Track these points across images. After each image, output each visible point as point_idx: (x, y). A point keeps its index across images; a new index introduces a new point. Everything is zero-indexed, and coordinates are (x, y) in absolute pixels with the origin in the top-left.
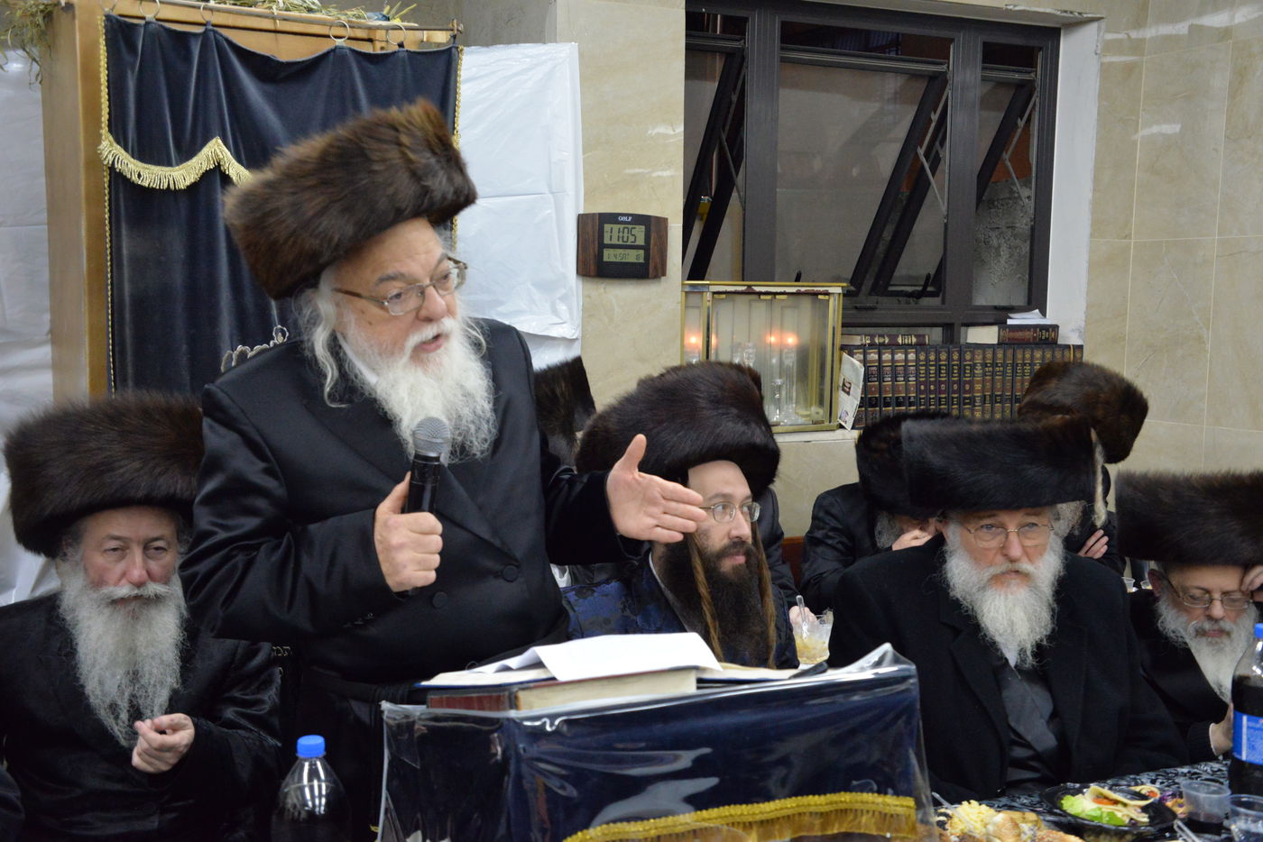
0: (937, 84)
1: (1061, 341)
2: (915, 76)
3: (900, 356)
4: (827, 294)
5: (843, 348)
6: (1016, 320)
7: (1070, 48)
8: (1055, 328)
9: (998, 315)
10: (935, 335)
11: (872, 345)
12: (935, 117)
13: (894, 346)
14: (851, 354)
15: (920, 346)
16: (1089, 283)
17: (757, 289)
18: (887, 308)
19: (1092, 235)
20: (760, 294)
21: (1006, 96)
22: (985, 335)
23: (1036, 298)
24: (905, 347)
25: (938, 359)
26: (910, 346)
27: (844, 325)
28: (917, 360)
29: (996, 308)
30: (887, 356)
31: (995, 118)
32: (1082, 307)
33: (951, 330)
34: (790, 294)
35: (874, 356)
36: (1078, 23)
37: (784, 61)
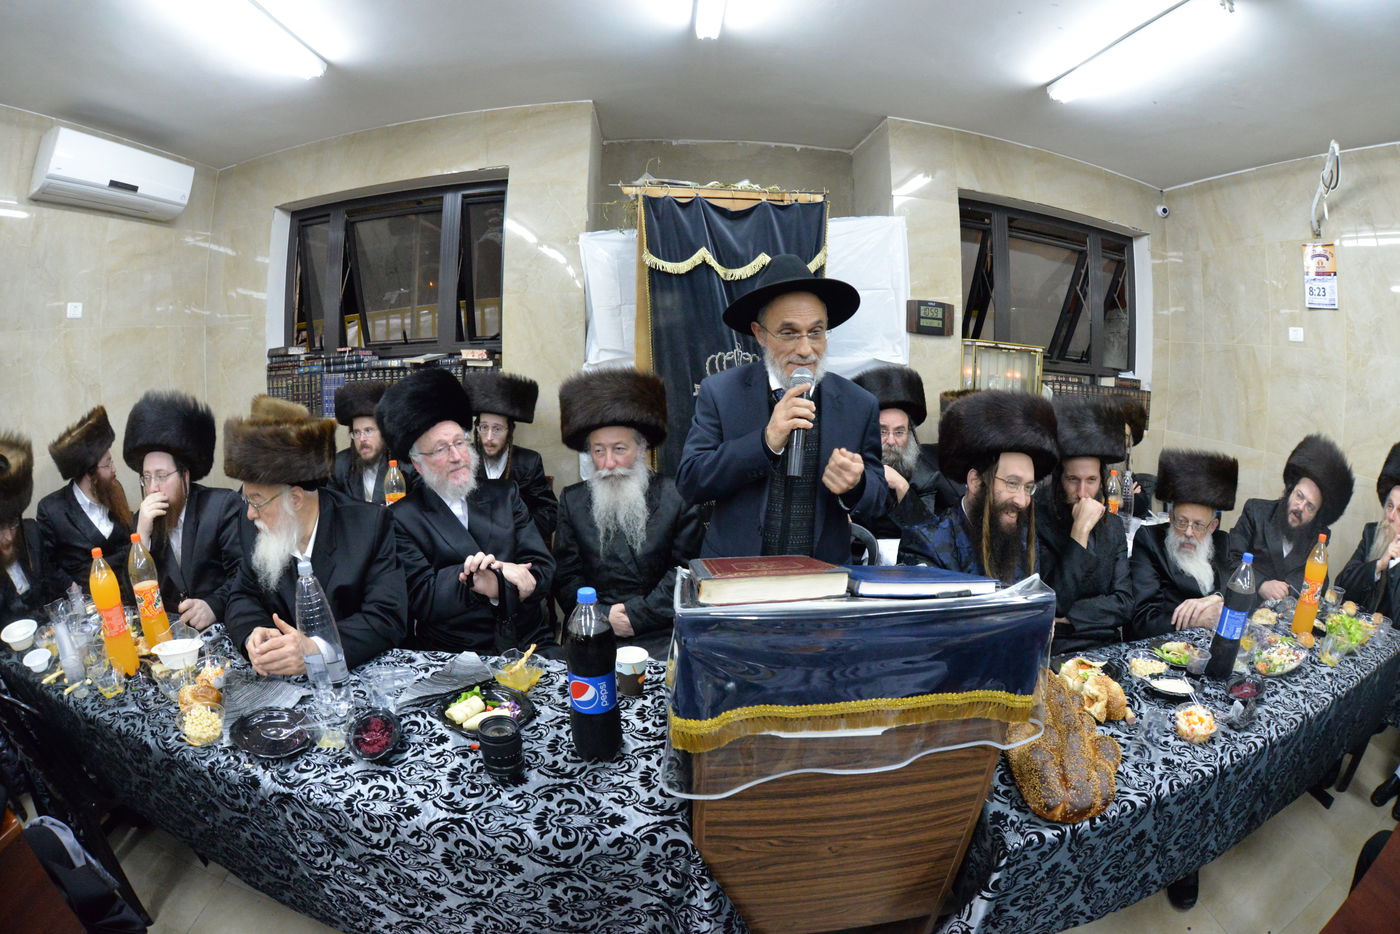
0: (1082, 255)
1: (1142, 389)
2: (1074, 251)
3: (1070, 388)
4: (1035, 351)
5: (1043, 381)
6: (1123, 375)
7: (1136, 245)
8: (1139, 381)
9: (1115, 372)
10: (1086, 380)
11: (1057, 381)
12: (1083, 272)
13: (1067, 383)
14: (1047, 384)
15: (1080, 384)
16: (1154, 360)
17: (1001, 346)
18: (1063, 365)
19: (1154, 337)
20: (1002, 348)
21: (1113, 266)
22: (1108, 382)
23: (1131, 366)
24: (1073, 384)
25: (1087, 391)
26: (1075, 383)
27: (1044, 370)
28: (1078, 391)
29: (1114, 369)
30: (1064, 387)
31: (1109, 277)
32: (1150, 372)
33: (1094, 378)
34: (1017, 350)
35: (1057, 387)
36: (1140, 235)
37: (1010, 236)
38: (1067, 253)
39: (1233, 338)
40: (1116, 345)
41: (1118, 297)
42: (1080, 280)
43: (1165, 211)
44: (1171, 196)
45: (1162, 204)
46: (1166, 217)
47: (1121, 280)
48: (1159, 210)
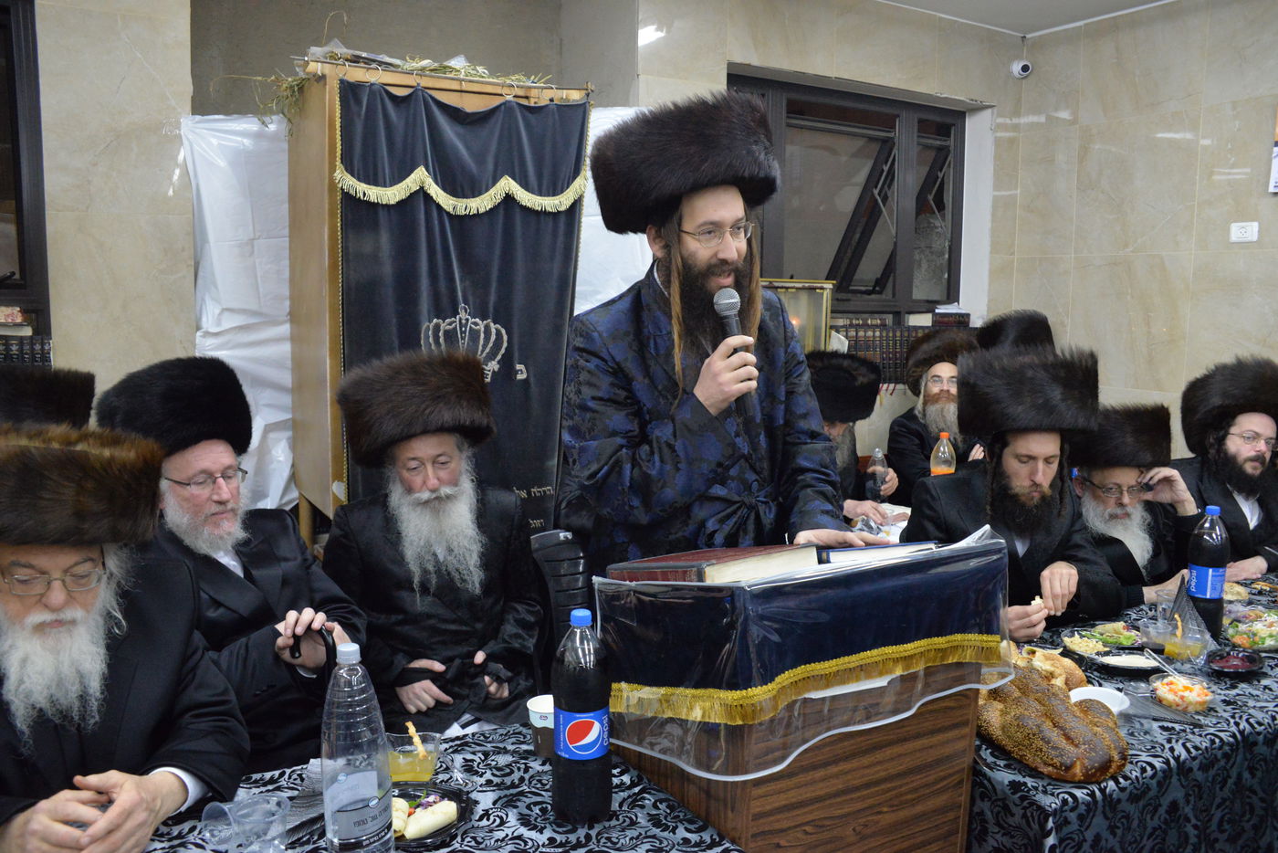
0: (887, 146)
2: (871, 139)
3: (870, 333)
4: (822, 288)
5: (831, 327)
6: (941, 310)
7: (971, 124)
8: (968, 315)
9: (929, 306)
10: (889, 319)
11: (851, 325)
12: (886, 168)
13: (866, 326)
14: (838, 331)
15: (883, 326)
16: (990, 285)
17: (776, 284)
18: (857, 302)
19: (991, 252)
20: (778, 287)
21: (931, 155)
22: (924, 320)
23: (952, 294)
24: (873, 327)
25: (895, 336)
26: (877, 326)
27: (832, 312)
28: (881, 336)
29: (928, 301)
30: (861, 333)
32: (985, 300)
33: (899, 316)
34: (797, 288)
35: (852, 333)
36: (977, 108)
37: (789, 125)
38: (860, 143)
39: (1126, 246)
40: (924, 265)
41: (879, 194)
42: (881, 177)
43: (1025, 68)
44: (1039, 45)
45: (1022, 59)
46: (1026, 77)
47: (940, 175)
48: (1016, 68)
